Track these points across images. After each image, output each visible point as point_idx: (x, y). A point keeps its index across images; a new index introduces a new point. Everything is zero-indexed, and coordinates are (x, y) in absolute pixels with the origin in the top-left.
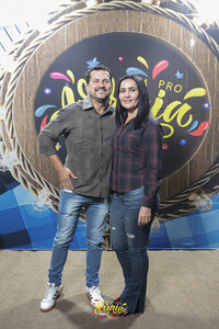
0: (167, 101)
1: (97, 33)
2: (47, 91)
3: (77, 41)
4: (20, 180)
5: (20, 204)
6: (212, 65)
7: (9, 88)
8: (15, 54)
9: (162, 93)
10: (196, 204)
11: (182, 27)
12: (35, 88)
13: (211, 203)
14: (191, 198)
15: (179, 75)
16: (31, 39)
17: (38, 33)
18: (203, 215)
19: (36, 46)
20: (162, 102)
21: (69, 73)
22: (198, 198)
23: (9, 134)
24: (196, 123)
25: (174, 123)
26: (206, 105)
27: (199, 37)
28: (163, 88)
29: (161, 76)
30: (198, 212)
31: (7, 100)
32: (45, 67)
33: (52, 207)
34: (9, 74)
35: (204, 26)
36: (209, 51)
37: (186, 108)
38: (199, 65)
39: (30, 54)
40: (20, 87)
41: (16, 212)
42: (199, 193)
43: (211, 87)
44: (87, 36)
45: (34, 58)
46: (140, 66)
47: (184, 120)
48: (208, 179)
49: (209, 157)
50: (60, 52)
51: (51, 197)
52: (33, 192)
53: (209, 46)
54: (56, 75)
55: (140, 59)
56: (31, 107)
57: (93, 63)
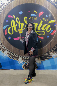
0: (43, 24)
1: (22, 3)
2: (7, 21)
3: (16, 6)
9: (42, 22)
10: (52, 56)
11: (47, 2)
12: (3, 20)
14: (50, 54)
15: (47, 16)
16: (2, 6)
17: (4, 4)
18: (54, 59)
19: (4, 8)
20: (41, 24)
21: (14, 16)
22: (53, 54)
24: (52, 31)
25: (45, 31)
26: (55, 25)
27: (53, 4)
28: (42, 20)
29: (41, 16)
30: (53, 58)
32: (6, 14)
33: (8, 56)
35: (54, 1)
36: (56, 9)
37: (49, 26)
38: (53, 13)
39: (2, 10)
42: (53, 52)
44: (19, 4)
45: (3, 11)
46: (35, 13)
47: (49, 30)
48: (56, 48)
49: (56, 41)
50: (11, 9)
51: (8, 53)
52: (2, 52)
53: (56, 7)
54: (10, 16)
55: (35, 11)
56: (2, 26)
57: (21, 13)
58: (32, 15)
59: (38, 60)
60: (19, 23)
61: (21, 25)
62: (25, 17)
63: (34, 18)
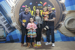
2: (22, 10)
4: (17, 28)
5: (17, 33)
6: (56, 3)
7: (14, 9)
8: (15, 2)
12: (19, 9)
13: (57, 32)
19: (19, 0)
21: (26, 6)
23: (14, 19)
26: (55, 11)
29: (45, 6)
31: (13, 12)
32: (21, 5)
34: (14, 6)
38: (53, 3)
39: (18, 2)
40: (16, 9)
41: (16, 35)
43: (56, 8)
46: (41, 4)
48: (56, 27)
49: (56, 22)
50: (24, 1)
52: (19, 31)
54: (23, 6)
55: (41, 2)
56: (18, 13)
57: (31, 4)
58: (39, 5)
59: (44, 35)
60: (30, 11)
61: (31, 12)
62: (34, 7)
63: (40, 7)
